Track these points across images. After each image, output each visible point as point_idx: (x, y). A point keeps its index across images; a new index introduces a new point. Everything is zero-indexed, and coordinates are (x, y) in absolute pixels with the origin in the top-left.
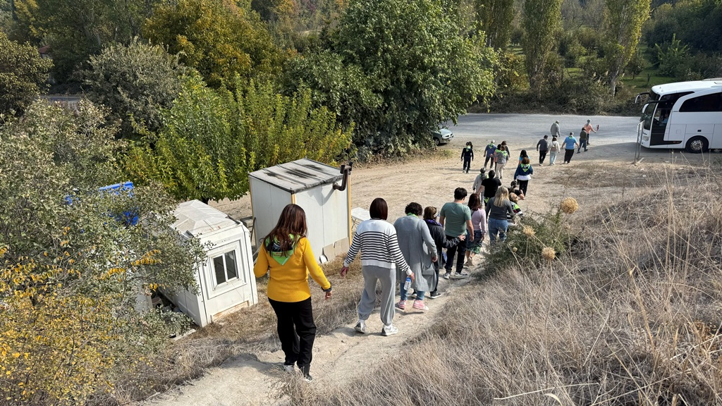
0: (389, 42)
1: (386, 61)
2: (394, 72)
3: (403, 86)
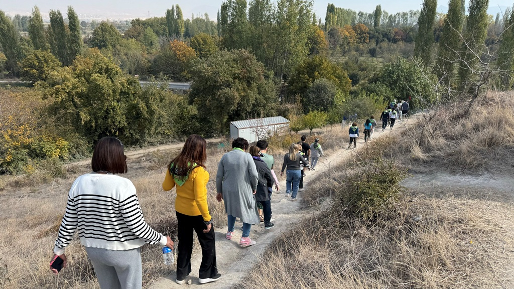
0: (401, 81)
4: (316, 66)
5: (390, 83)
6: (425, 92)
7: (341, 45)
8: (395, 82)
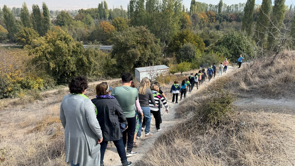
0: (234, 44)
1: (233, 48)
2: (235, 50)
3: (236, 53)
4: (184, 36)
5: (227, 45)
6: (248, 51)
7: (199, 24)
8: (230, 45)
